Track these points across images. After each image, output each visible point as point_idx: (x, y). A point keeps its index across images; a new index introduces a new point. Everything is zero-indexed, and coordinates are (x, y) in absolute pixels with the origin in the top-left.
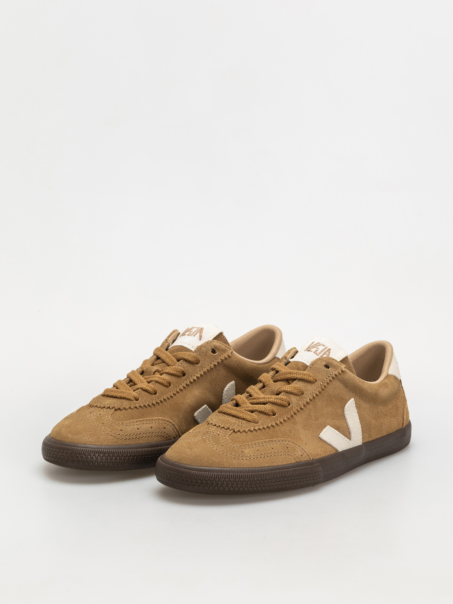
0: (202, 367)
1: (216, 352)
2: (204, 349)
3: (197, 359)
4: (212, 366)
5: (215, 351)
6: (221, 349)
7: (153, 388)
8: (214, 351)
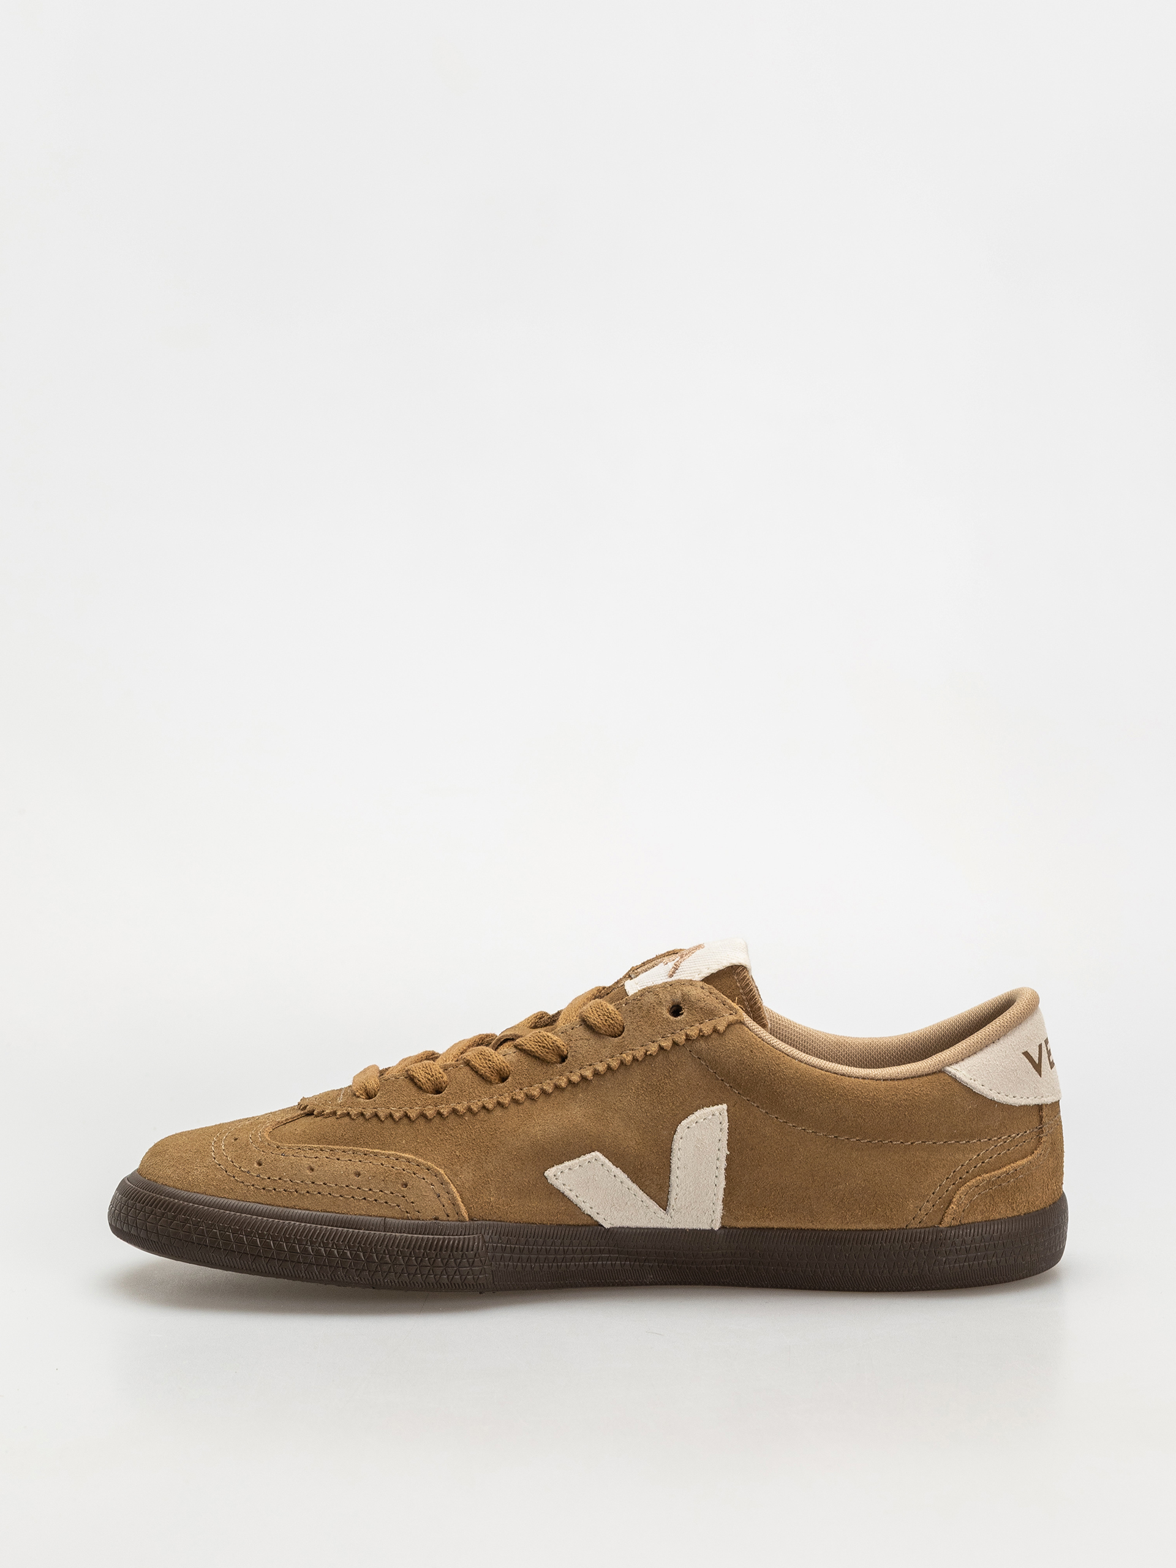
0: (622, 1049)
1: (682, 1014)
2: (650, 998)
3: (611, 1021)
4: (653, 1049)
5: (681, 1010)
6: (701, 1008)
7: (432, 1076)
8: (676, 1011)
